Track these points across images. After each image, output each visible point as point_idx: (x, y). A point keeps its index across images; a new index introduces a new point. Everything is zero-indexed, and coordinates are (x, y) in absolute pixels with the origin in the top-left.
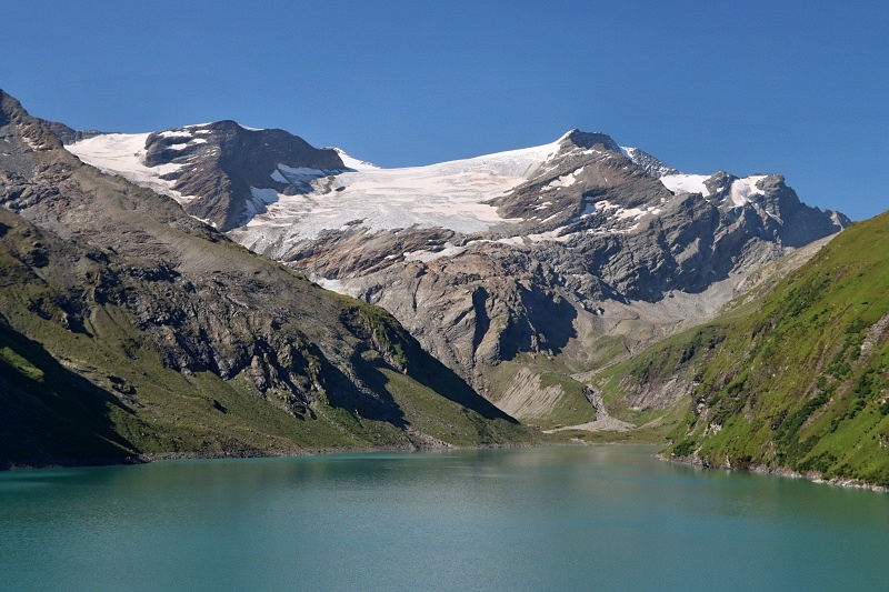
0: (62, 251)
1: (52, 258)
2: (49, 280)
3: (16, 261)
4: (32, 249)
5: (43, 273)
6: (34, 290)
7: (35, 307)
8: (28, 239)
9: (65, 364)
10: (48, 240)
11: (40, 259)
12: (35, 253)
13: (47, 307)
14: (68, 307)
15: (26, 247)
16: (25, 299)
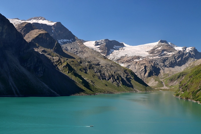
0: (84, 61)
1: (83, 62)
2: (82, 66)
3: (78, 63)
4: (80, 61)
5: (81, 64)
6: (80, 67)
7: (80, 70)
8: (79, 60)
9: (85, 79)
10: (82, 60)
11: (81, 62)
12: (80, 62)
13: (82, 70)
14: (85, 70)
15: (79, 61)
16: (79, 68)
